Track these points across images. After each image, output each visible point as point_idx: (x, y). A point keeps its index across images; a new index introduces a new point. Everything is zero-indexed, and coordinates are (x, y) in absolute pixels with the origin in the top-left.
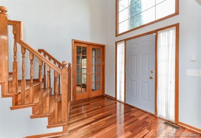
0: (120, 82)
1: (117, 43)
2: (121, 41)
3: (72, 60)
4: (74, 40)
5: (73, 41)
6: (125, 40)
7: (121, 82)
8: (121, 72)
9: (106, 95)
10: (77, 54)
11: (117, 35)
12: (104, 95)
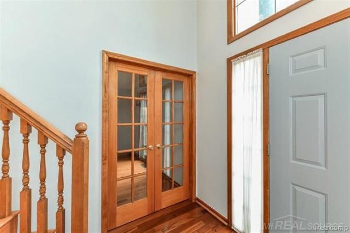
0: (247, 180)
1: (232, 61)
2: (246, 53)
3: (103, 111)
4: (107, 53)
5: (105, 55)
6: (265, 47)
7: (249, 179)
8: (251, 150)
9: (198, 199)
10: (119, 95)
11: (232, 38)
12: (193, 201)
